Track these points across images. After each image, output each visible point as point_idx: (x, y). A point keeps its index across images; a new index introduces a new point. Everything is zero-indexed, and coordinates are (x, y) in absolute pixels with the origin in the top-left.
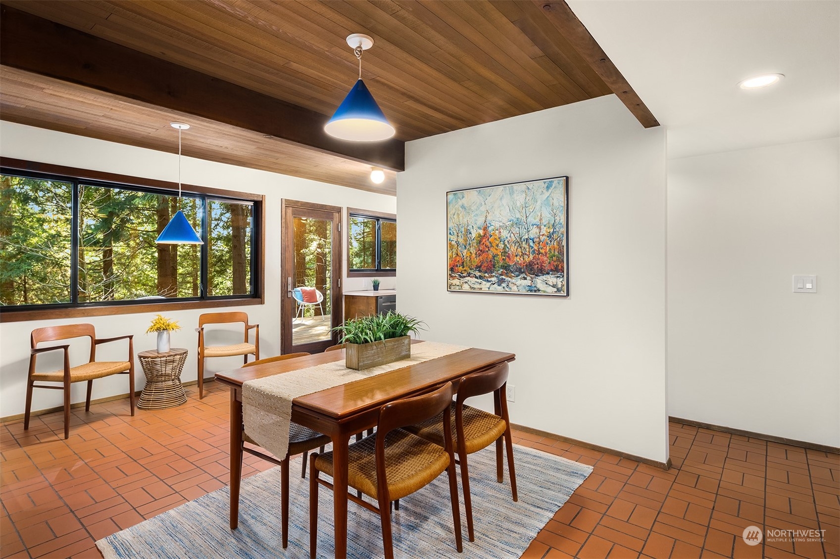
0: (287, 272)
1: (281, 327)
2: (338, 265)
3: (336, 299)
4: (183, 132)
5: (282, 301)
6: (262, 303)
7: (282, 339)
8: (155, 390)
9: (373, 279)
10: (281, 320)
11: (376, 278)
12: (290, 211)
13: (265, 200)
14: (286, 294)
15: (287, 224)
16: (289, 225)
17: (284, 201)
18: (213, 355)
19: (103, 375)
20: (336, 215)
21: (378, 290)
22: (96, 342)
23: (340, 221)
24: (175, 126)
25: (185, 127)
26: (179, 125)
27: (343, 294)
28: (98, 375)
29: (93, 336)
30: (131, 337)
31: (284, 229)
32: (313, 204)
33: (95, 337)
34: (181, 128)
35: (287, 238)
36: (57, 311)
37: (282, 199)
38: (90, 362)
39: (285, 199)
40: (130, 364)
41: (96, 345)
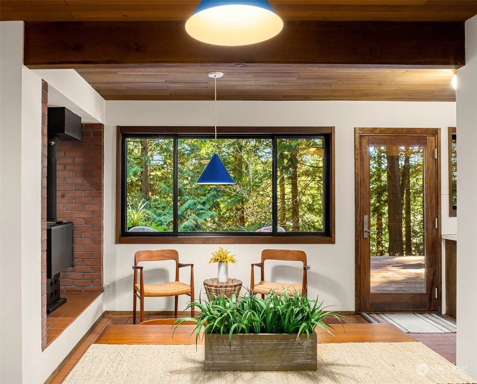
0: (363, 209)
1: (355, 270)
2: (434, 201)
3: (433, 243)
4: (218, 80)
5: (357, 242)
6: (333, 242)
7: (356, 284)
10: (356, 263)
12: (365, 140)
14: (361, 235)
16: (365, 157)
20: (431, 139)
22: (179, 266)
23: (438, 146)
24: (211, 76)
25: (220, 75)
26: (214, 74)
27: (443, 237)
29: (177, 260)
30: (192, 265)
32: (396, 129)
34: (216, 77)
35: (363, 171)
37: (355, 128)
38: (175, 281)
39: (359, 128)
40: (190, 289)
41: (179, 268)
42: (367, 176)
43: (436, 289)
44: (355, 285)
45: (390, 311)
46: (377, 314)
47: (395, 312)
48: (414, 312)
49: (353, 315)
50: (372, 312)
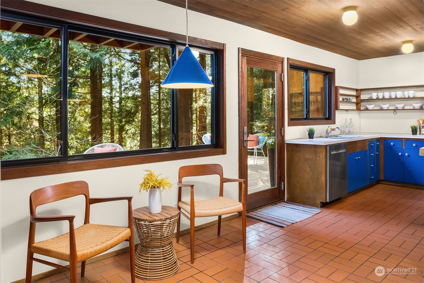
0: (243, 121)
2: (281, 114)
3: (280, 148)
5: (240, 151)
6: (225, 152)
8: (151, 257)
9: (308, 127)
11: (311, 127)
12: (245, 60)
13: (225, 49)
14: (242, 144)
15: (243, 72)
16: (244, 75)
17: (240, 50)
18: (203, 215)
19: (108, 248)
20: (279, 66)
21: (313, 138)
22: (90, 202)
27: (286, 142)
28: (103, 249)
29: (87, 195)
30: (130, 199)
31: (240, 78)
32: (263, 53)
33: (89, 195)
35: (243, 87)
36: (50, 166)
37: (239, 48)
38: (85, 223)
39: (242, 48)
40: (130, 231)
41: (90, 205)
42: (246, 92)
43: (283, 182)
44: (239, 190)
45: (259, 207)
46: (252, 211)
47: (262, 207)
48: (272, 204)
49: (238, 217)
50: (249, 211)
